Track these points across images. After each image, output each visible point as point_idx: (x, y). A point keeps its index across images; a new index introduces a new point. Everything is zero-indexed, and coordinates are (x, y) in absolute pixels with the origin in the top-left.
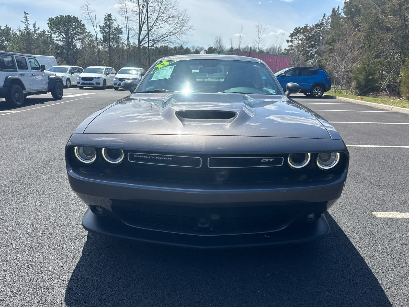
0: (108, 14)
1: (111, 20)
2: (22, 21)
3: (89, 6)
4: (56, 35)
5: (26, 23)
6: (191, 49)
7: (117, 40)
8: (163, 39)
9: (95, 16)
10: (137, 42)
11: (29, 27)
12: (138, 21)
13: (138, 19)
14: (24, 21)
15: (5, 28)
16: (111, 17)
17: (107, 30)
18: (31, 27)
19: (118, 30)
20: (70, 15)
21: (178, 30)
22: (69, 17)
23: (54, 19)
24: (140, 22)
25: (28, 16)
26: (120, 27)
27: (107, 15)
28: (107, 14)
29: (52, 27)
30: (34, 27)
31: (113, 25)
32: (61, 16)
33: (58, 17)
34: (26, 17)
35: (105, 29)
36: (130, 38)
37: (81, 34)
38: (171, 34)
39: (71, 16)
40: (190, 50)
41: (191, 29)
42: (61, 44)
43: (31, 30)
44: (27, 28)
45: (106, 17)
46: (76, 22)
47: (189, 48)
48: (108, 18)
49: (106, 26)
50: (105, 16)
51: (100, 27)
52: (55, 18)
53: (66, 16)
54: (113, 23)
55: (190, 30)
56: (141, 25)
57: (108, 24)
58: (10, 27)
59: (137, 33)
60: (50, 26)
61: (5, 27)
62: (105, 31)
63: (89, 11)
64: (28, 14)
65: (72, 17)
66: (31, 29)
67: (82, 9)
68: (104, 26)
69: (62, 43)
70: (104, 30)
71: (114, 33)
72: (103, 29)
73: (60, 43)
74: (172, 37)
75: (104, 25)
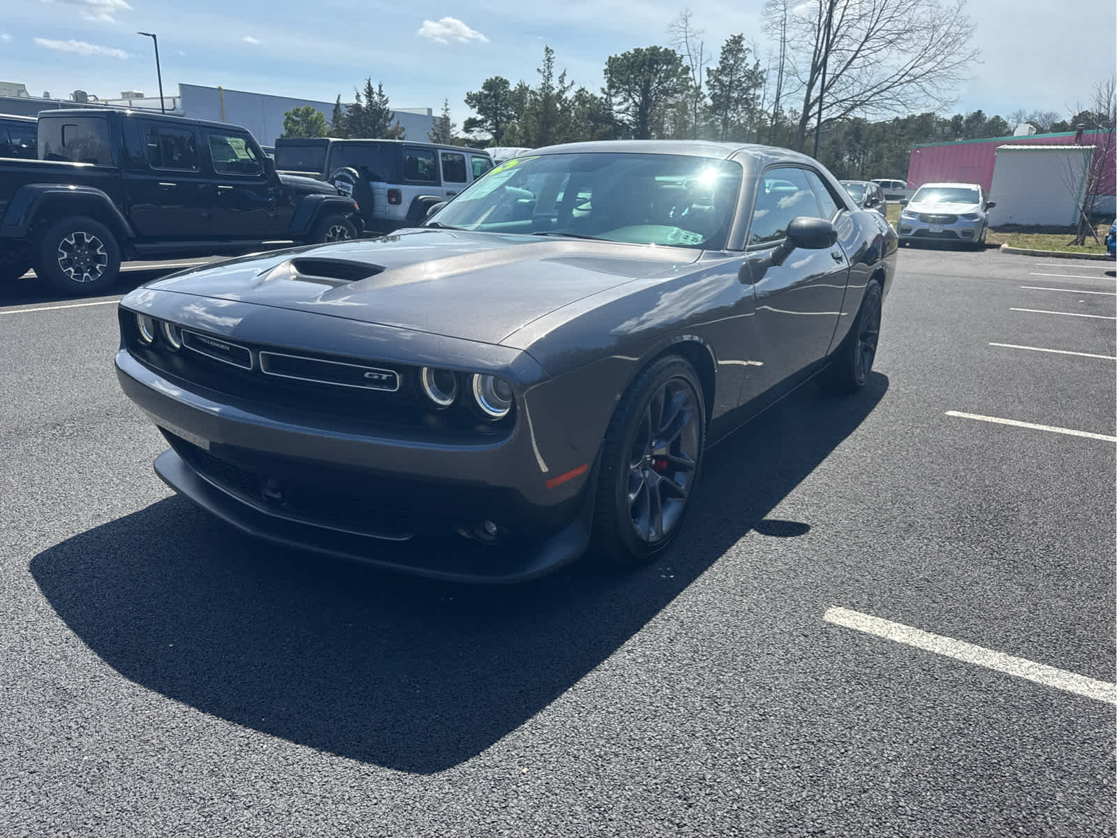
0: (735, 37)
1: (740, 50)
2: (538, 69)
3: (690, 20)
4: (619, 99)
5: (546, 74)
6: (1011, 120)
7: (748, 104)
8: (877, 97)
9: (702, 44)
10: (800, 107)
11: (550, 83)
12: (814, 48)
13: (810, 44)
14: (542, 68)
15: (518, 87)
16: (742, 43)
17: (725, 79)
18: (555, 82)
19: (756, 78)
20: (659, 47)
21: (929, 66)
22: (654, 50)
23: (620, 58)
24: (818, 52)
25: (552, 56)
26: (760, 69)
27: (732, 38)
28: (732, 36)
29: (614, 79)
30: (561, 82)
31: (744, 65)
32: (638, 51)
33: (629, 54)
34: (549, 60)
35: (720, 77)
36: (785, 98)
37: (676, 91)
38: (907, 78)
39: (661, 48)
40: (1005, 124)
41: (973, 62)
42: (628, 120)
43: (553, 89)
44: (547, 87)
45: (727, 45)
46: (668, 62)
47: (1003, 117)
48: (734, 47)
49: (724, 68)
50: (727, 41)
51: (709, 71)
52: (622, 55)
53: (647, 50)
54: (743, 60)
55: (970, 64)
56: (818, 59)
57: (732, 62)
58: (527, 86)
59: (804, 83)
60: (609, 75)
61: (518, 85)
62: (720, 81)
63: (689, 32)
64: (553, 53)
65: (662, 50)
66: (555, 87)
67: (673, 29)
68: (718, 68)
69: (630, 118)
70: (717, 80)
71: (744, 85)
72: (715, 77)
73: (625, 118)
74: (909, 88)
75: (720, 67)
